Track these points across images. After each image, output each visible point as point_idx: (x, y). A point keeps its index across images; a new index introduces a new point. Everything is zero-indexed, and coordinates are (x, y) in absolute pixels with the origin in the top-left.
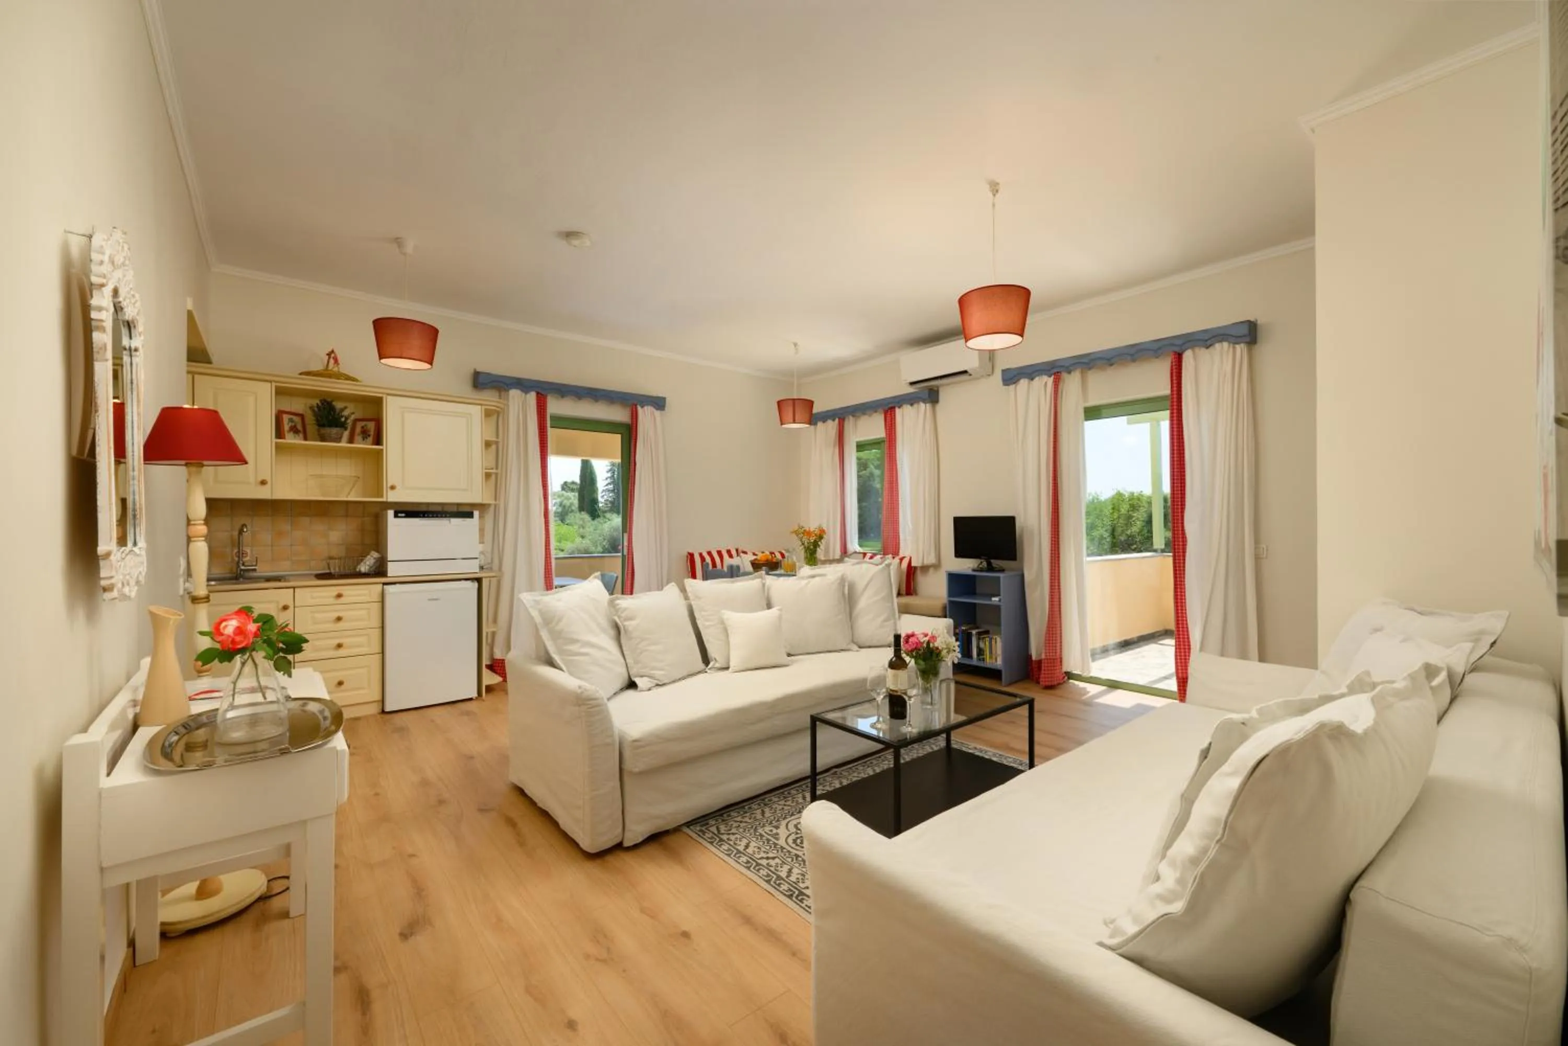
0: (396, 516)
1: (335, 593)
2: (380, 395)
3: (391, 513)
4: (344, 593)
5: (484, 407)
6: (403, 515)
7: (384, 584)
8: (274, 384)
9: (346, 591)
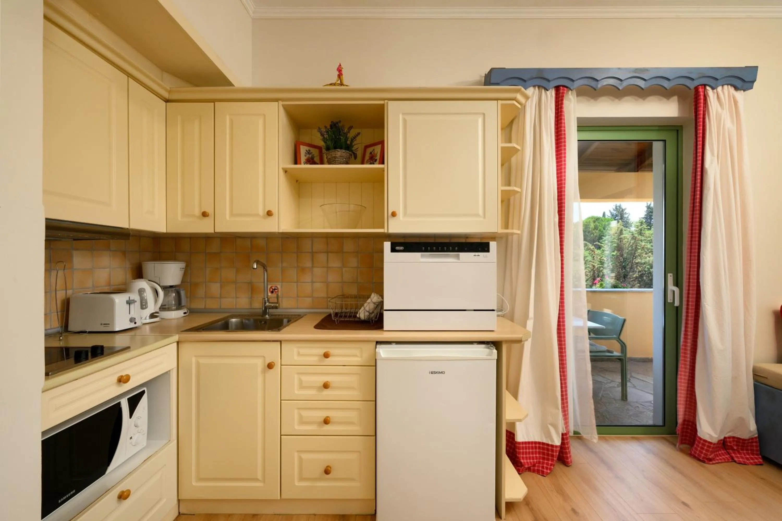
0: (393, 250)
1: (322, 351)
2: (382, 102)
3: (387, 245)
4: (331, 351)
5: (500, 102)
6: (402, 248)
7: (378, 343)
8: (281, 103)
9: (334, 350)
